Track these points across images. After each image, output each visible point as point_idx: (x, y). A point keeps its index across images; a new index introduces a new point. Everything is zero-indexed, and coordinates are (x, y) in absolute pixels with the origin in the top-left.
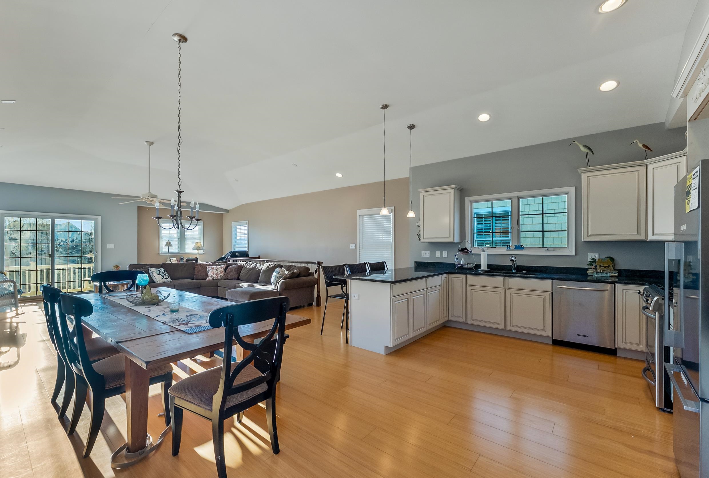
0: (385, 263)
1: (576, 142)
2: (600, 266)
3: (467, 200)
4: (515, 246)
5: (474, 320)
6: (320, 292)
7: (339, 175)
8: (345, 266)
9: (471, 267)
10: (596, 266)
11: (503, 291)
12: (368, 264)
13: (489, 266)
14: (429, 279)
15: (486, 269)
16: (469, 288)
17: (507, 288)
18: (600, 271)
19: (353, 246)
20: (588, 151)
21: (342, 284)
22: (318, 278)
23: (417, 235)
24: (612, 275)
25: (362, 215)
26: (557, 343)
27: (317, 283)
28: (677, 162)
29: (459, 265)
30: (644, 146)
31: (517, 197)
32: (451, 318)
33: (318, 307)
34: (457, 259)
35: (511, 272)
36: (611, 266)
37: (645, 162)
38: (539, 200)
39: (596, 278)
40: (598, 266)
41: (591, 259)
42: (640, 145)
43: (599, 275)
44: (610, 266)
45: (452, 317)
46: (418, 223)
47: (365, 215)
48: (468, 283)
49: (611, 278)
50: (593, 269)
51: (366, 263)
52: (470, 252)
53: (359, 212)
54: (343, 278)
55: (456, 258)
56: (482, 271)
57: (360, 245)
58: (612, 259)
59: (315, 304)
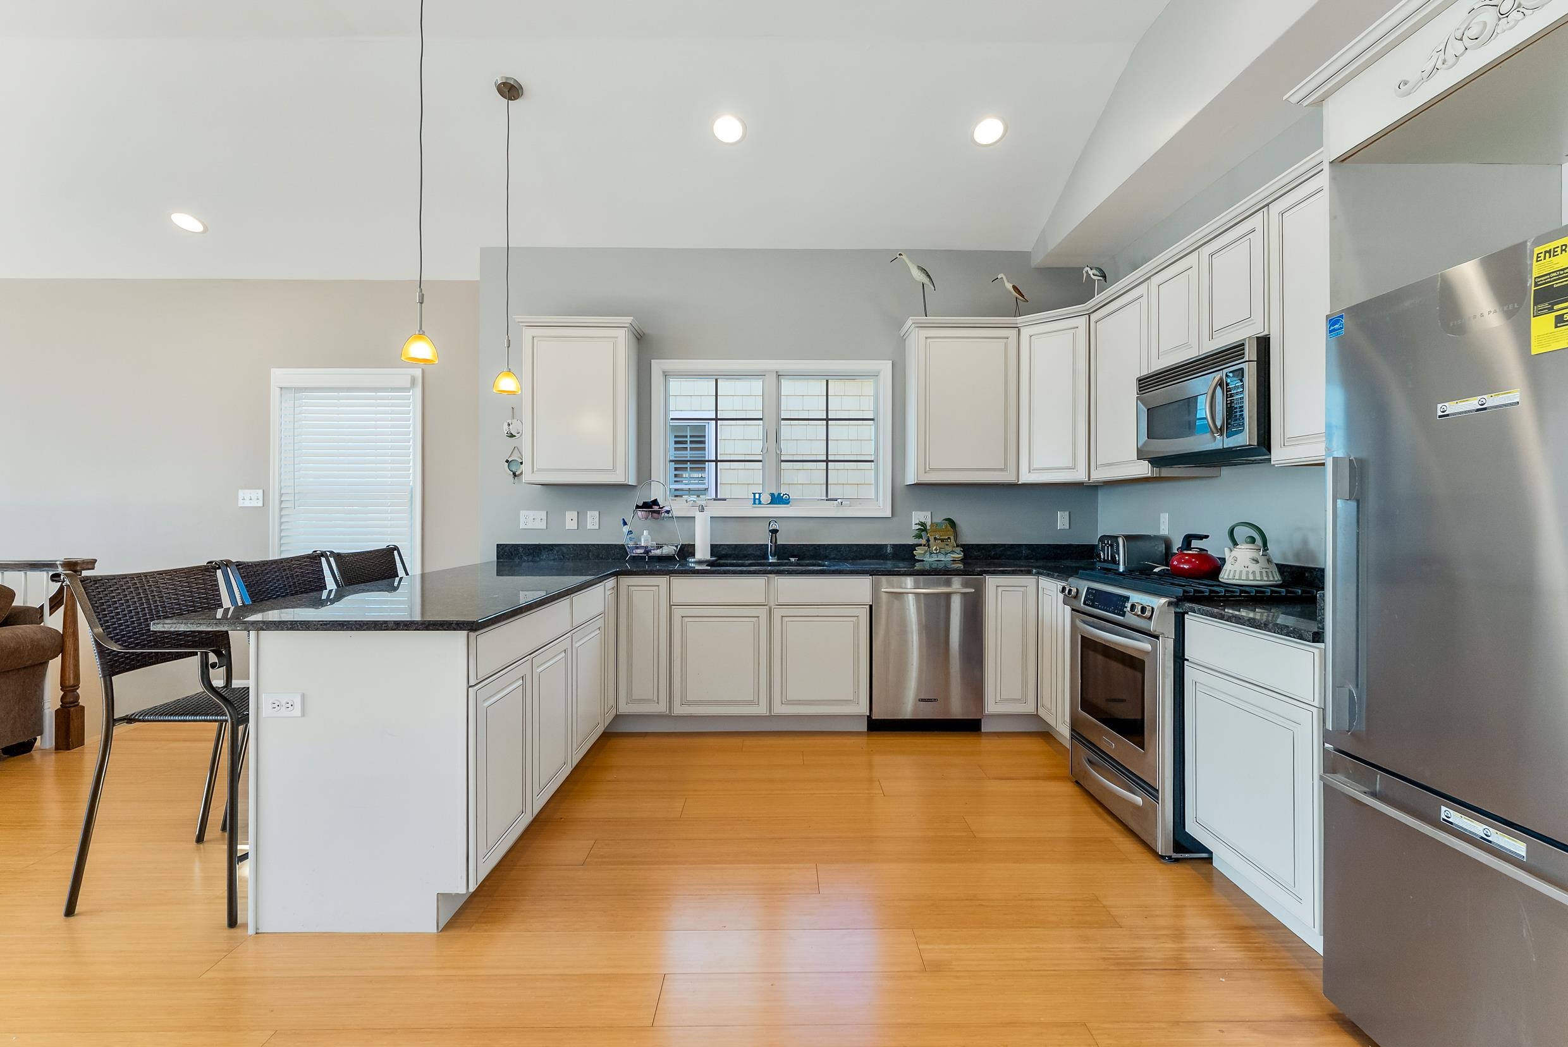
0: (396, 552)
1: (904, 257)
2: (935, 539)
3: (658, 367)
4: (772, 495)
5: (690, 703)
6: (76, 686)
7: (187, 222)
8: (219, 572)
9: (671, 554)
10: (928, 540)
11: (762, 612)
12: (332, 559)
13: (715, 549)
14: (579, 598)
15: (708, 557)
16: (678, 612)
17: (772, 604)
18: (936, 550)
19: (250, 498)
20: (926, 280)
21: (205, 657)
22: (64, 627)
23: (507, 461)
24: (954, 557)
25: (291, 388)
26: (876, 726)
27: (62, 650)
28: (1072, 326)
29: (637, 548)
30: (1015, 288)
31: (777, 372)
32: (624, 709)
33: (65, 754)
34: (630, 532)
35: (765, 561)
36: (952, 538)
37: (1018, 322)
38: (819, 387)
39: (928, 566)
40: (932, 539)
41: (918, 524)
42: (1009, 286)
43: (935, 558)
44: (949, 538)
45: (627, 703)
46: (509, 425)
47: (306, 389)
48: (676, 599)
49: (953, 564)
50: (924, 545)
51: (323, 554)
52: (668, 512)
53: (280, 376)
54: (209, 625)
55: (626, 529)
56: (700, 562)
57: (281, 495)
58: (952, 523)
59: (47, 740)
